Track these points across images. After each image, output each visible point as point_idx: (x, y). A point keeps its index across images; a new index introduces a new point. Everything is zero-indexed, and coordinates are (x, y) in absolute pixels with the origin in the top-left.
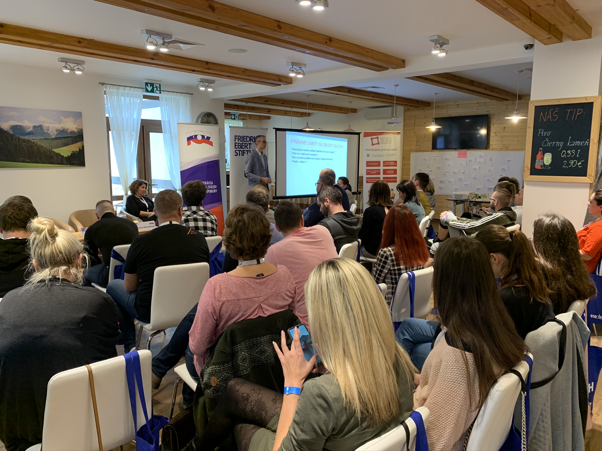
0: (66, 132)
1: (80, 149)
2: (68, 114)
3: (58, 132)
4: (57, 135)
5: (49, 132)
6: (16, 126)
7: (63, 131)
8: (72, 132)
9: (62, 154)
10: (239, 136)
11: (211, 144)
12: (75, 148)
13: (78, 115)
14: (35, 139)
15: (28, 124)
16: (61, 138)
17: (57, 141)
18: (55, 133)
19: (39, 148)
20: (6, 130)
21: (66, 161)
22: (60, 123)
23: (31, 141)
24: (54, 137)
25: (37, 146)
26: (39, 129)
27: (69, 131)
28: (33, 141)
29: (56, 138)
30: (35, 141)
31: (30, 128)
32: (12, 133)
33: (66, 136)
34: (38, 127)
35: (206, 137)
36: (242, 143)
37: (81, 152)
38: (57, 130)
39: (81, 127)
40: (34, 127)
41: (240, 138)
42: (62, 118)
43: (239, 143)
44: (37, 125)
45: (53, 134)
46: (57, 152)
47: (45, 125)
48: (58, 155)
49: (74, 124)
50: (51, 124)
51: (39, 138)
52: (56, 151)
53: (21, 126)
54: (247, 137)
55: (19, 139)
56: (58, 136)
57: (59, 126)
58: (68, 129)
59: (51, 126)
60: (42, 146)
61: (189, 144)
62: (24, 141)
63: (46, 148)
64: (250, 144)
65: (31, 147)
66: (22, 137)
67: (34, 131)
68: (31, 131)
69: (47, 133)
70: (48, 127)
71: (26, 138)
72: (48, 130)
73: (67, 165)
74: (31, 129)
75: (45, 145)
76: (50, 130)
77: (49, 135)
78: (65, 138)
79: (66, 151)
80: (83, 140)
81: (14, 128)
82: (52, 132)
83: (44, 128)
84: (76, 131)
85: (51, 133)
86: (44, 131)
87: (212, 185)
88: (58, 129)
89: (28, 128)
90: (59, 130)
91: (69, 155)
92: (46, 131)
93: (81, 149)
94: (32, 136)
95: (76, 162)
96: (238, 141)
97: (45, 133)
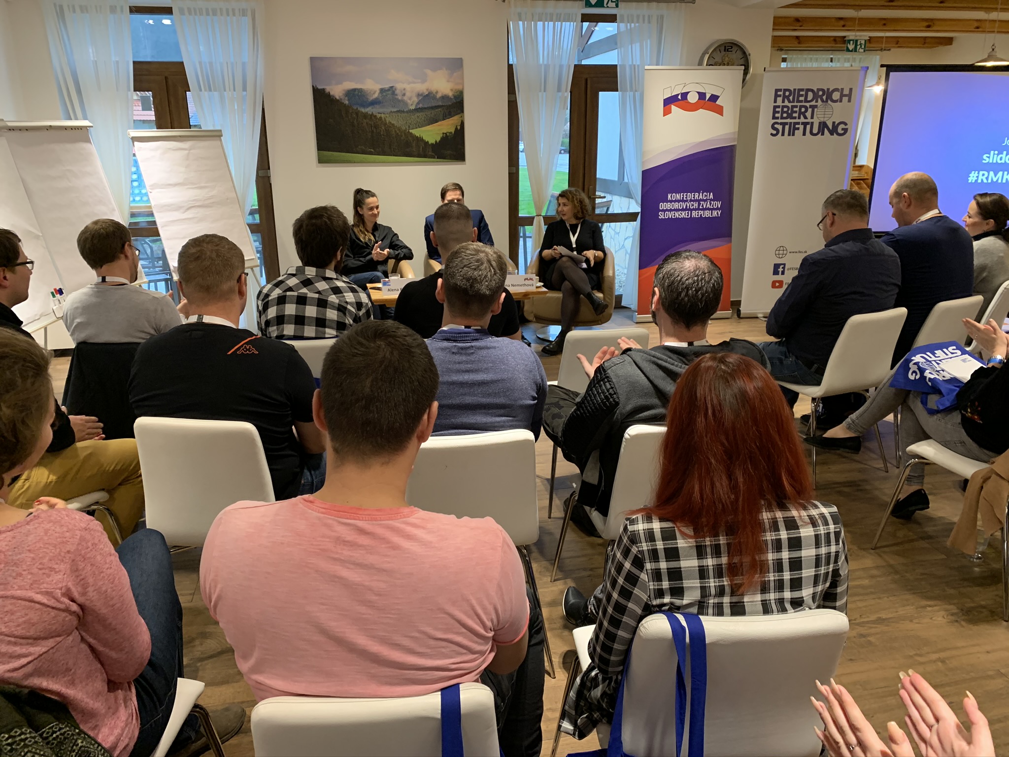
0: (434, 98)
1: (456, 128)
2: (437, 64)
3: (421, 98)
4: (418, 103)
5: (405, 98)
6: (354, 90)
7: (429, 96)
8: (444, 97)
9: (426, 138)
10: (785, 90)
11: (719, 111)
12: (447, 126)
13: (456, 65)
14: (380, 112)
15: (372, 86)
16: (425, 108)
17: (418, 114)
18: (416, 100)
19: (389, 127)
20: (338, 98)
21: (433, 151)
22: (424, 81)
23: (375, 117)
24: (413, 107)
25: (386, 124)
26: (389, 93)
27: (439, 95)
28: (379, 116)
29: (417, 110)
30: (383, 116)
31: (375, 92)
32: (347, 102)
33: (434, 105)
34: (389, 90)
35: (708, 97)
36: (793, 107)
37: (459, 133)
38: (418, 95)
39: (459, 87)
40: (382, 90)
41: (790, 95)
42: (429, 72)
43: (783, 107)
44: (387, 86)
45: (412, 102)
46: (418, 135)
47: (399, 86)
48: (419, 140)
49: (448, 81)
50: (409, 83)
51: (389, 110)
52: (416, 132)
53: (360, 90)
54: (808, 90)
55: (357, 113)
56: (421, 106)
57: (422, 88)
58: (437, 92)
59: (408, 87)
60: (393, 124)
61: (667, 112)
62: (365, 116)
63: (399, 129)
64: (813, 107)
65: (376, 127)
66: (363, 110)
67: (381, 98)
68: (376, 99)
69: (402, 101)
70: (404, 89)
71: (369, 110)
72: (404, 95)
73: (434, 158)
74: (376, 95)
75: (398, 122)
76: (408, 94)
77: (406, 104)
78: (432, 108)
79: (431, 134)
80: (463, 112)
81: (351, 93)
82: (410, 99)
83: (397, 92)
84: (450, 94)
85: (409, 101)
86: (396, 97)
87: (711, 200)
88: (421, 93)
89: (372, 93)
90: (422, 95)
91: (438, 139)
92: (400, 98)
93: (459, 128)
94: (377, 106)
95: (449, 152)
96: (783, 102)
97: (399, 101)
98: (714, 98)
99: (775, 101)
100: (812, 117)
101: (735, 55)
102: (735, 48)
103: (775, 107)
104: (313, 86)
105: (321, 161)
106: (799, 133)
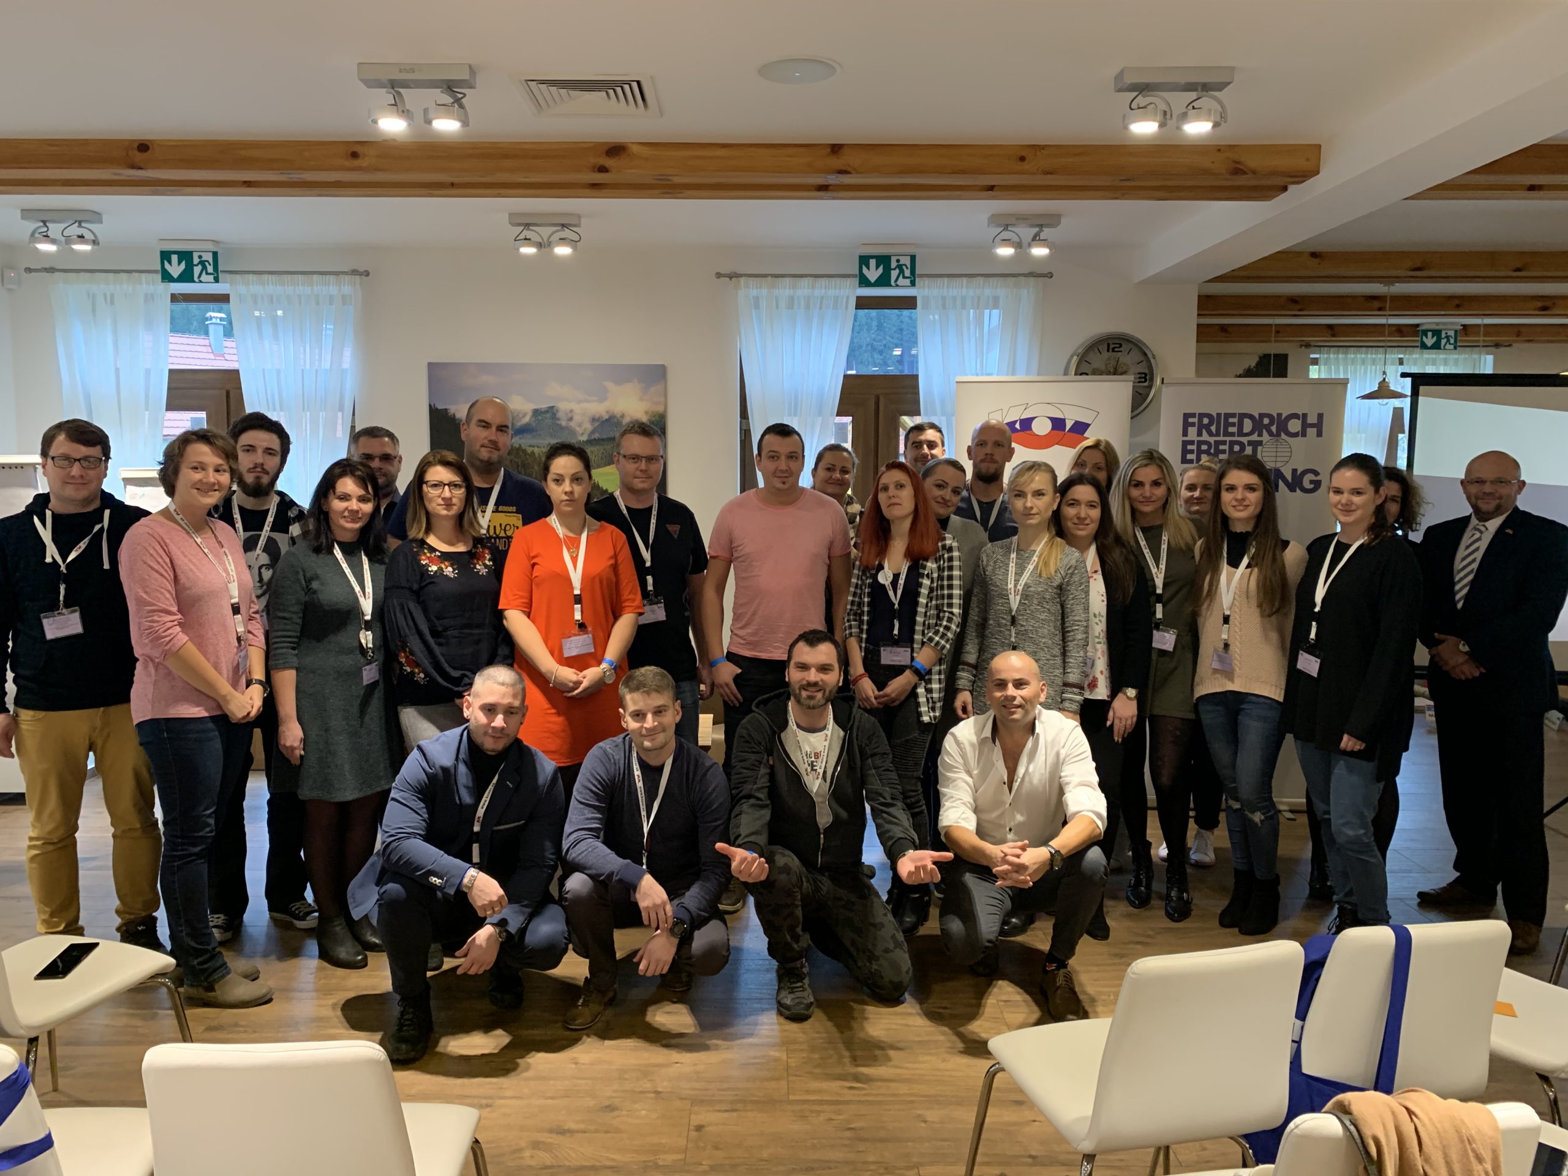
2: (624, 374)
3: (597, 424)
4: (593, 432)
5: (572, 424)
7: (609, 421)
9: (603, 485)
10: (1202, 416)
13: (655, 375)
15: (521, 405)
16: (603, 440)
18: (589, 427)
22: (602, 400)
23: (524, 451)
26: (547, 416)
28: (529, 450)
29: (590, 442)
30: (536, 450)
31: (525, 415)
34: (546, 412)
35: (1069, 425)
36: (1217, 443)
38: (594, 420)
39: (660, 409)
40: (536, 412)
41: (1211, 423)
42: (610, 385)
43: (1200, 443)
44: (543, 406)
45: (583, 430)
47: (563, 407)
49: (641, 400)
50: (580, 402)
54: (1243, 416)
56: (596, 436)
57: (600, 409)
58: (623, 416)
59: (577, 408)
64: (1255, 444)
67: (534, 424)
68: (527, 424)
69: (567, 428)
70: (571, 411)
72: (571, 419)
74: (527, 419)
76: (577, 418)
77: (572, 432)
82: (580, 425)
83: (559, 415)
85: (578, 429)
86: (558, 422)
88: (597, 416)
89: (521, 415)
90: (598, 419)
92: (564, 423)
94: (528, 436)
96: (1200, 434)
97: (562, 428)
98: (1080, 427)
99: (1185, 434)
101: (1128, 358)
102: (1127, 347)
103: (1185, 444)
104: (430, 406)
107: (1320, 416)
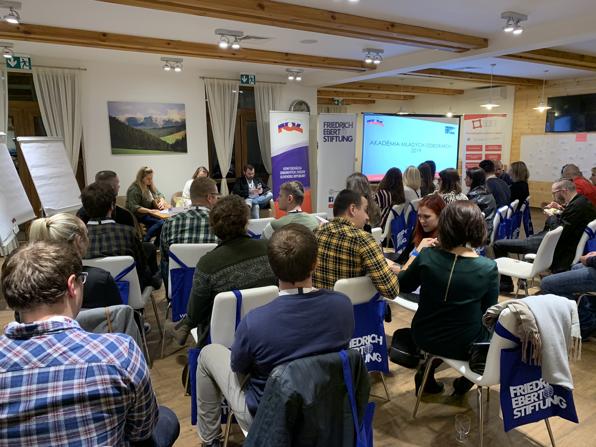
0: (171, 122)
1: (183, 137)
2: (173, 106)
3: (165, 122)
4: (164, 125)
5: (157, 122)
6: (131, 118)
7: (169, 121)
8: (176, 122)
9: (168, 142)
10: (328, 123)
11: (301, 131)
12: (178, 136)
13: (182, 107)
14: (146, 129)
15: (140, 116)
16: (167, 127)
17: (164, 130)
18: (162, 123)
19: (149, 136)
20: (122, 122)
21: (171, 148)
22: (166, 114)
23: (142, 131)
24: (161, 127)
25: (147, 135)
26: (149, 119)
27: (174, 121)
28: (144, 131)
29: (163, 128)
30: (146, 130)
31: (142, 119)
32: (127, 124)
33: (171, 126)
35: (296, 125)
36: (331, 129)
37: (184, 140)
38: (164, 121)
39: (184, 118)
40: (145, 118)
41: (330, 125)
42: (168, 110)
43: (328, 129)
44: (148, 116)
45: (161, 124)
46: (163, 140)
47: (154, 117)
48: (164, 142)
49: (178, 115)
50: (159, 115)
51: (149, 128)
53: (134, 118)
54: (336, 123)
55: (133, 129)
56: (165, 126)
57: (166, 117)
58: (173, 120)
59: (158, 117)
60: (151, 135)
61: (280, 131)
62: (137, 130)
63: (154, 137)
64: (339, 130)
65: (142, 136)
66: (136, 128)
67: (145, 122)
69: (155, 124)
71: (139, 128)
72: (156, 121)
73: (172, 151)
74: (142, 121)
75: (153, 134)
76: (158, 120)
77: (158, 125)
78: (170, 127)
79: (170, 139)
80: (185, 129)
81: (130, 119)
82: (159, 123)
83: (153, 119)
84: (179, 121)
87: (301, 170)
89: (140, 119)
90: (165, 121)
91: (174, 142)
92: (154, 122)
93: (184, 137)
94: (143, 126)
95: (180, 148)
96: (327, 127)
97: (154, 123)
98: (299, 125)
99: (324, 127)
100: (339, 134)
101: (304, 107)
102: (303, 104)
103: (324, 130)
104: (109, 116)
105: (113, 153)
106: (334, 140)
107: (352, 123)
